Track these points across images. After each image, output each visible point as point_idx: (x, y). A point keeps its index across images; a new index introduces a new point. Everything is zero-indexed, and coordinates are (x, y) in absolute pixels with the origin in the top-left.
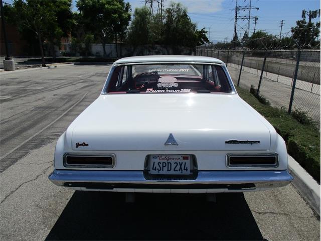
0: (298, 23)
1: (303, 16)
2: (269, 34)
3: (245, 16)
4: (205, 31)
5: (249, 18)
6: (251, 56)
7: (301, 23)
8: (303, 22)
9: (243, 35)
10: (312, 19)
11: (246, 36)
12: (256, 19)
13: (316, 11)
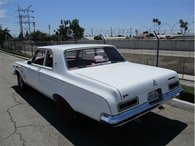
0: (60, 27)
1: (62, 23)
2: (44, 33)
3: (26, 22)
4: (8, 30)
5: (29, 23)
6: (35, 46)
7: (61, 27)
8: (63, 26)
9: (26, 33)
10: (66, 25)
11: (27, 34)
12: (34, 23)
13: (68, 21)
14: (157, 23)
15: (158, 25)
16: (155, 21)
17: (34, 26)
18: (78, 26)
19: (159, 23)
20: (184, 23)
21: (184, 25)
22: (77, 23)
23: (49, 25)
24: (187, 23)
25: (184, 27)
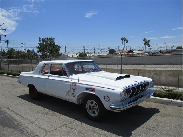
1: (40, 41)
5: (1, 41)
14: (125, 41)
15: (125, 42)
16: (123, 39)
17: (8, 44)
18: (54, 44)
19: (127, 41)
20: (147, 41)
21: (147, 43)
22: (53, 41)
23: (23, 43)
24: (149, 41)
25: (147, 45)
